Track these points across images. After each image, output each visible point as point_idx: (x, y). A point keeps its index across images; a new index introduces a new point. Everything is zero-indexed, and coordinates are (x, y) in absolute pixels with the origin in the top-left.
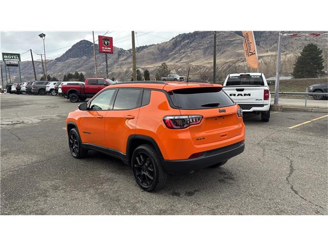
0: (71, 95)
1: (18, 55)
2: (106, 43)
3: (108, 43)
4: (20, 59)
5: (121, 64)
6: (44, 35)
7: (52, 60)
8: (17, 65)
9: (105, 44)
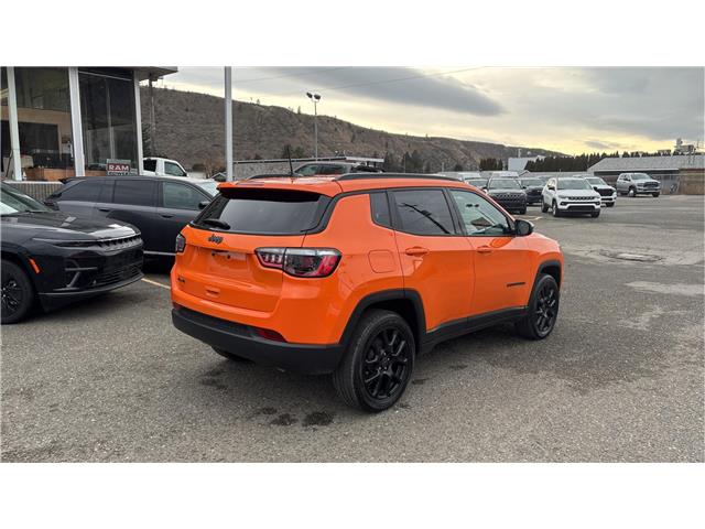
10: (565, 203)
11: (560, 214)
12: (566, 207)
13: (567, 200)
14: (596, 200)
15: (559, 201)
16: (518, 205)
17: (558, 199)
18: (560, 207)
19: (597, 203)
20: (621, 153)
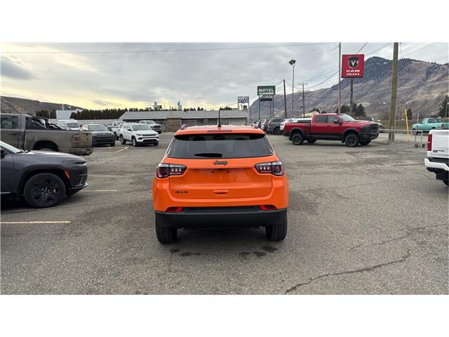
0: (295, 135)
1: (273, 88)
2: (353, 64)
3: (356, 63)
4: (274, 92)
5: (431, 88)
6: (294, 62)
7: (326, 89)
8: (271, 100)
9: (351, 65)
10: (141, 138)
11: (139, 145)
12: (142, 140)
13: (142, 136)
14: (157, 136)
15: (137, 137)
16: (111, 141)
17: (136, 136)
18: (138, 141)
19: (158, 138)
20: (128, 109)
